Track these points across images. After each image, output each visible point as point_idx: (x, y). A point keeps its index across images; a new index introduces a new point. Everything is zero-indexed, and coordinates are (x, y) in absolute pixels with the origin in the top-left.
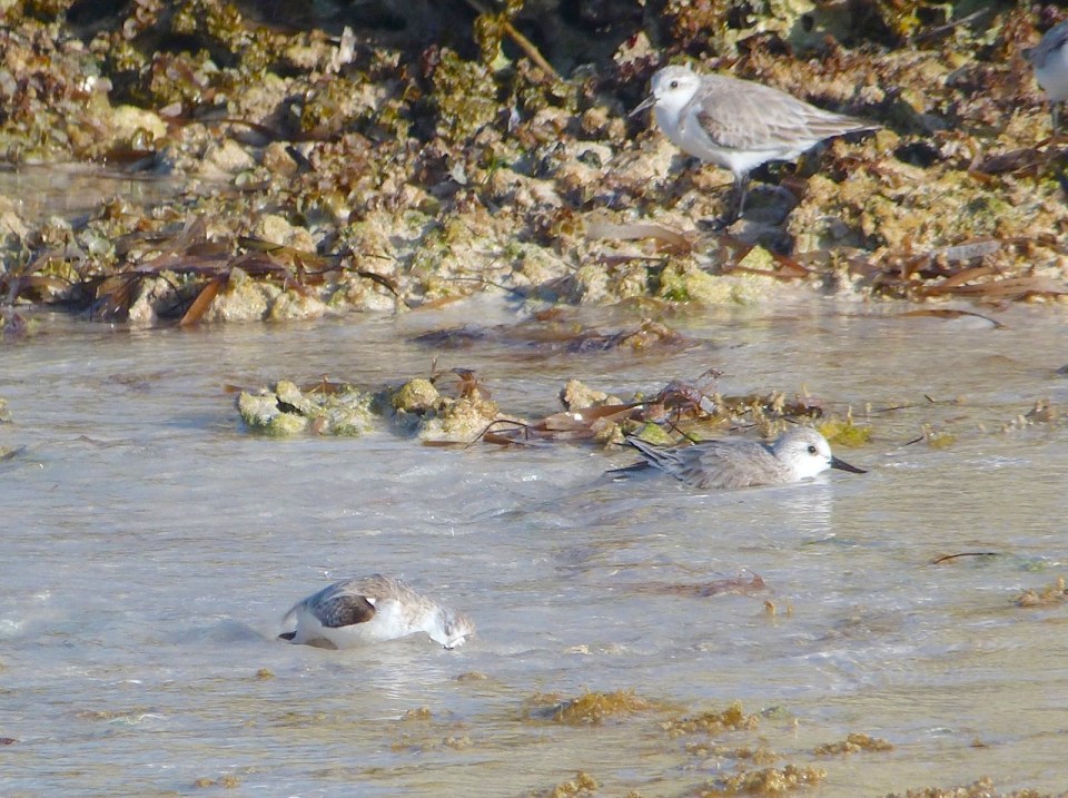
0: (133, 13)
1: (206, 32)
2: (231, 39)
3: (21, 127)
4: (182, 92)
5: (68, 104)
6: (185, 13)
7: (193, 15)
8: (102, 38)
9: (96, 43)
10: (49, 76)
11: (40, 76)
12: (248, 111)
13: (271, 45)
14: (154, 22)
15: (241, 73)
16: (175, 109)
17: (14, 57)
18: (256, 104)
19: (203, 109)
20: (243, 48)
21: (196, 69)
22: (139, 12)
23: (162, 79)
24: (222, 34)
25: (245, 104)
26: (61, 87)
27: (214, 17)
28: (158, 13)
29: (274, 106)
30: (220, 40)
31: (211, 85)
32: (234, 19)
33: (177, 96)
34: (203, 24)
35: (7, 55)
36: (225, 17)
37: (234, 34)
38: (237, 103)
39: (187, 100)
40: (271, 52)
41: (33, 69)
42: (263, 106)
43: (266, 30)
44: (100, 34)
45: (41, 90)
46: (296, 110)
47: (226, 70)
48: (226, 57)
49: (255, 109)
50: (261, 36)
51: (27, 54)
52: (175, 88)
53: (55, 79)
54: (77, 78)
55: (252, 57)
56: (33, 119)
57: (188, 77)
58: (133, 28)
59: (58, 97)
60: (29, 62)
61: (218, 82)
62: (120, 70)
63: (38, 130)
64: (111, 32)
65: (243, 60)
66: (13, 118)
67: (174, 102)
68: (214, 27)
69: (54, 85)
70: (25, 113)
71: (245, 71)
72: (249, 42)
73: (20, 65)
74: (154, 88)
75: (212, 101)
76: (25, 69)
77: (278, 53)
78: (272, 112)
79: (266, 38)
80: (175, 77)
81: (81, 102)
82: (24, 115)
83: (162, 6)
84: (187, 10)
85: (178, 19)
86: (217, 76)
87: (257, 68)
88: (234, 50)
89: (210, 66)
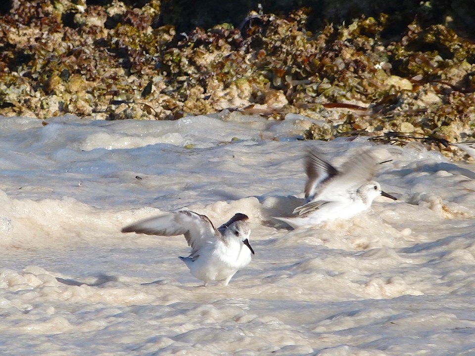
0: (407, 34)
1: (439, 42)
2: (451, 46)
3: (342, 84)
4: (423, 69)
5: (366, 74)
6: (430, 34)
7: (434, 35)
8: (392, 45)
9: (390, 47)
10: (360, 61)
11: (356, 62)
12: (450, 78)
13: (469, 49)
14: (416, 37)
15: (454, 61)
16: (418, 77)
17: (345, 53)
18: (454, 76)
19: (432, 77)
20: (456, 50)
21: (432, 59)
22: (410, 33)
23: (414, 64)
24: (447, 43)
25: (449, 75)
26: (365, 66)
27: (443, 35)
28: (418, 34)
29: (462, 76)
30: (446, 46)
31: (438, 67)
32: (453, 37)
33: (421, 72)
34: (438, 39)
35: (342, 51)
36: (448, 35)
37: (452, 43)
38: (446, 75)
39: (426, 74)
40: (468, 52)
41: (354, 59)
42: (457, 77)
43: (467, 42)
44: (391, 43)
45: (356, 67)
46: (471, 77)
47: (447, 60)
48: (447, 54)
49: (453, 77)
50: (464, 45)
51: (352, 51)
52: (420, 68)
53: (362, 63)
54: (376, 63)
55: (459, 54)
56: (347, 80)
57: (427, 63)
58: (407, 40)
59: (363, 71)
60: (352, 55)
61: (442, 66)
62: (397, 59)
63: (349, 86)
64: (397, 42)
65: (455, 55)
66: (338, 80)
67: (419, 74)
68: (443, 40)
69: (362, 65)
70: (344, 78)
71: (455, 60)
72: (459, 47)
73: (348, 56)
74: (410, 68)
75: (437, 74)
76: (350, 58)
77: (471, 52)
78: (461, 79)
79: (467, 46)
80: (419, 63)
81: (372, 73)
82: (344, 79)
83: (421, 30)
84: (431, 32)
85: (427, 37)
86: (442, 62)
87: (461, 59)
88: (452, 51)
89: (439, 58)
